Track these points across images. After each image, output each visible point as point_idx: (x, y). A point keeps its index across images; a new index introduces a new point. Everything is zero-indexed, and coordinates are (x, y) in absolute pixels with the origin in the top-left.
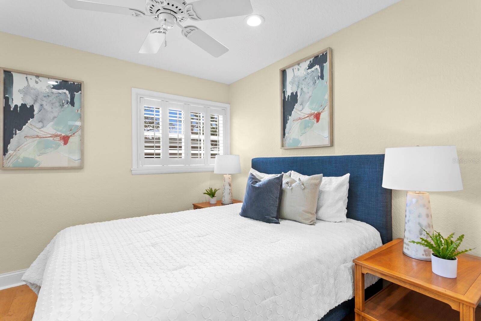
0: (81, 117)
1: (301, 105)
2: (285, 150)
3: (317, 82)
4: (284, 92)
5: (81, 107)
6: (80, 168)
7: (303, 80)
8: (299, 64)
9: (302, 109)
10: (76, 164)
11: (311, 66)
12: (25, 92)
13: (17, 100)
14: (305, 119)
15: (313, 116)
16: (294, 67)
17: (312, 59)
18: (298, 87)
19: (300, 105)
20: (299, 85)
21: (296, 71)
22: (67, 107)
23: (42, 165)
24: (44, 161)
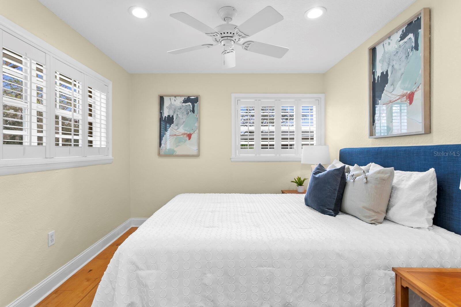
0: (198, 120)
1: (392, 86)
2: (375, 139)
3: (411, 54)
4: (374, 73)
5: (199, 113)
6: (197, 156)
7: (395, 55)
8: (389, 37)
9: (393, 90)
10: (195, 152)
11: (402, 37)
12: (170, 108)
13: (166, 113)
14: (396, 102)
15: (405, 97)
16: (385, 42)
17: (404, 28)
18: (389, 64)
19: (390, 86)
20: (389, 63)
21: (386, 46)
22: (191, 114)
23: (177, 154)
24: (179, 151)
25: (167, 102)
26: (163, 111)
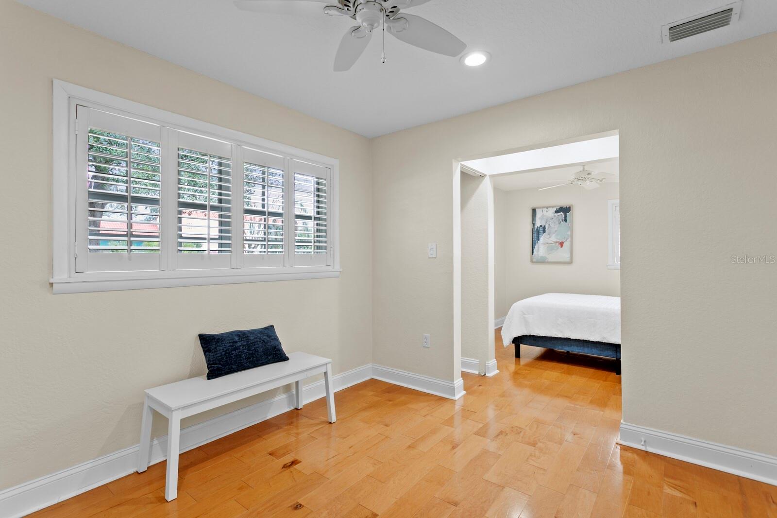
5: (572, 221)
12: (542, 218)
22: (563, 223)
23: (549, 260)
25: (539, 213)
26: (535, 221)
